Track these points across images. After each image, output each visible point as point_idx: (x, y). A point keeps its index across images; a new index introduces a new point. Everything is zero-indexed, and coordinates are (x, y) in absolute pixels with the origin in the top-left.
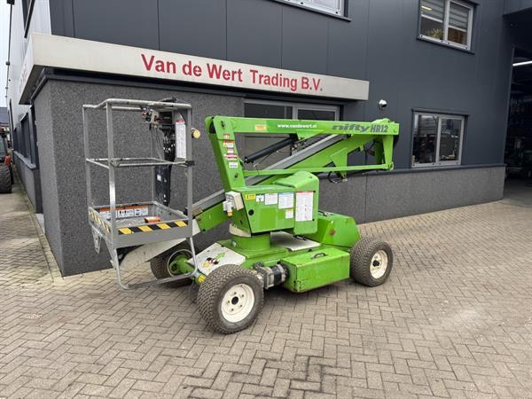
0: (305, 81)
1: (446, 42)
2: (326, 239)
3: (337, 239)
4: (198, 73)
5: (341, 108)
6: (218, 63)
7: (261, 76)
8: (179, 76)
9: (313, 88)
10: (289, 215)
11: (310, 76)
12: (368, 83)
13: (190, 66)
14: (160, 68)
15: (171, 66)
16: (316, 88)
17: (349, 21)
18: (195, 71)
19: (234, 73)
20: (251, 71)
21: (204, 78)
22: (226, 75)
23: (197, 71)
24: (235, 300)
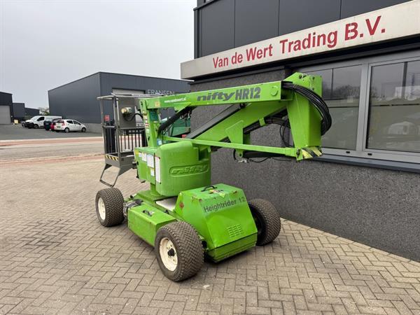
0: (351, 28)
4: (240, 60)
7: (290, 44)
9: (366, 32)
10: (152, 173)
11: (360, 19)
13: (236, 57)
15: (226, 61)
16: (372, 32)
19: (265, 50)
20: (281, 42)
21: (244, 63)
22: (260, 54)
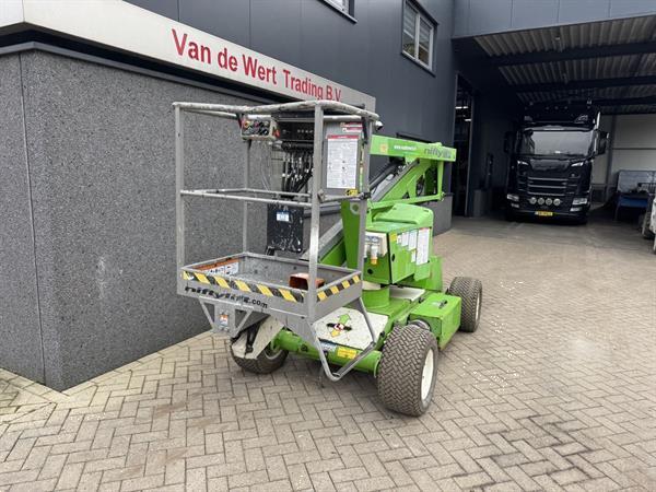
0: (329, 90)
1: (417, 59)
4: (234, 67)
6: (254, 55)
7: (293, 79)
11: (333, 85)
12: (375, 99)
13: (225, 56)
14: (193, 54)
15: (206, 52)
17: (354, 22)
18: (231, 63)
19: (269, 71)
20: (284, 71)
21: (240, 75)
22: (262, 73)
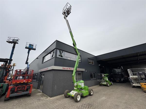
1: (91, 64)
2: (85, 89)
3: (86, 89)
5: (82, 72)
6: (70, 68)
8: (66, 69)
10: (81, 86)
12: (84, 69)
14: (64, 69)
17: (82, 63)
21: (68, 70)
22: (71, 69)
23: (68, 69)
24: (78, 97)
